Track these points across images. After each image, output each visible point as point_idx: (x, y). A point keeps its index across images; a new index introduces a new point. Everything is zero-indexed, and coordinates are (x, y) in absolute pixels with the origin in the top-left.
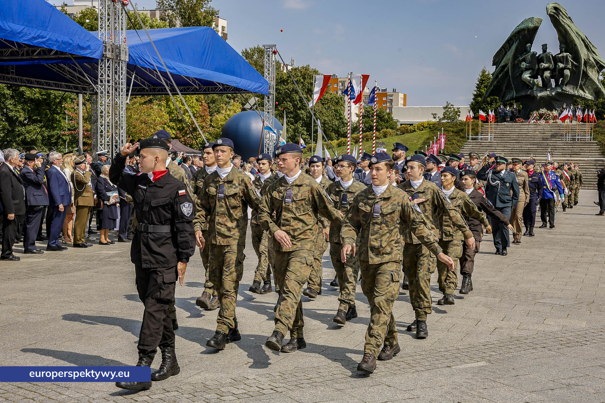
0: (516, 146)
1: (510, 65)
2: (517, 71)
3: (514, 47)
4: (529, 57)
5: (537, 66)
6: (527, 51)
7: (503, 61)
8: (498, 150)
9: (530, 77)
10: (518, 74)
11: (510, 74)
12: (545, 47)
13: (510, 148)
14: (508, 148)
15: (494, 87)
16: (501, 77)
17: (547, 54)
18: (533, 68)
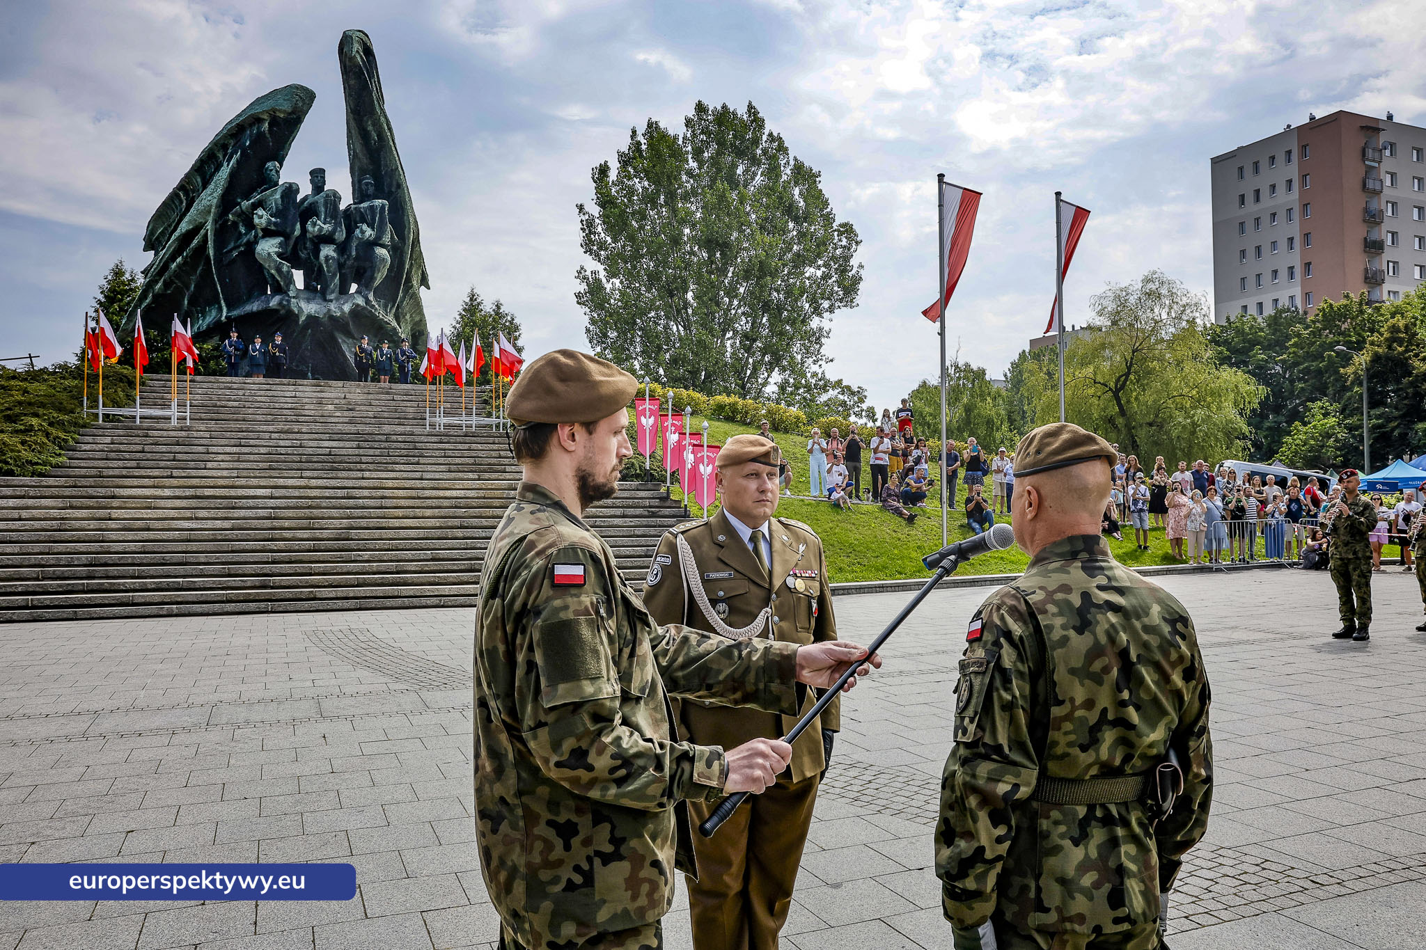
0: (282, 443)
1: (209, 226)
2: (232, 245)
3: (224, 172)
4: (278, 196)
5: (298, 226)
6: (268, 182)
7: (186, 219)
8: (221, 457)
9: (280, 255)
10: (235, 254)
11: (211, 252)
12: (318, 177)
13: (263, 450)
14: (255, 450)
15: (155, 297)
16: (179, 266)
17: (327, 196)
18: (288, 230)
